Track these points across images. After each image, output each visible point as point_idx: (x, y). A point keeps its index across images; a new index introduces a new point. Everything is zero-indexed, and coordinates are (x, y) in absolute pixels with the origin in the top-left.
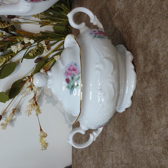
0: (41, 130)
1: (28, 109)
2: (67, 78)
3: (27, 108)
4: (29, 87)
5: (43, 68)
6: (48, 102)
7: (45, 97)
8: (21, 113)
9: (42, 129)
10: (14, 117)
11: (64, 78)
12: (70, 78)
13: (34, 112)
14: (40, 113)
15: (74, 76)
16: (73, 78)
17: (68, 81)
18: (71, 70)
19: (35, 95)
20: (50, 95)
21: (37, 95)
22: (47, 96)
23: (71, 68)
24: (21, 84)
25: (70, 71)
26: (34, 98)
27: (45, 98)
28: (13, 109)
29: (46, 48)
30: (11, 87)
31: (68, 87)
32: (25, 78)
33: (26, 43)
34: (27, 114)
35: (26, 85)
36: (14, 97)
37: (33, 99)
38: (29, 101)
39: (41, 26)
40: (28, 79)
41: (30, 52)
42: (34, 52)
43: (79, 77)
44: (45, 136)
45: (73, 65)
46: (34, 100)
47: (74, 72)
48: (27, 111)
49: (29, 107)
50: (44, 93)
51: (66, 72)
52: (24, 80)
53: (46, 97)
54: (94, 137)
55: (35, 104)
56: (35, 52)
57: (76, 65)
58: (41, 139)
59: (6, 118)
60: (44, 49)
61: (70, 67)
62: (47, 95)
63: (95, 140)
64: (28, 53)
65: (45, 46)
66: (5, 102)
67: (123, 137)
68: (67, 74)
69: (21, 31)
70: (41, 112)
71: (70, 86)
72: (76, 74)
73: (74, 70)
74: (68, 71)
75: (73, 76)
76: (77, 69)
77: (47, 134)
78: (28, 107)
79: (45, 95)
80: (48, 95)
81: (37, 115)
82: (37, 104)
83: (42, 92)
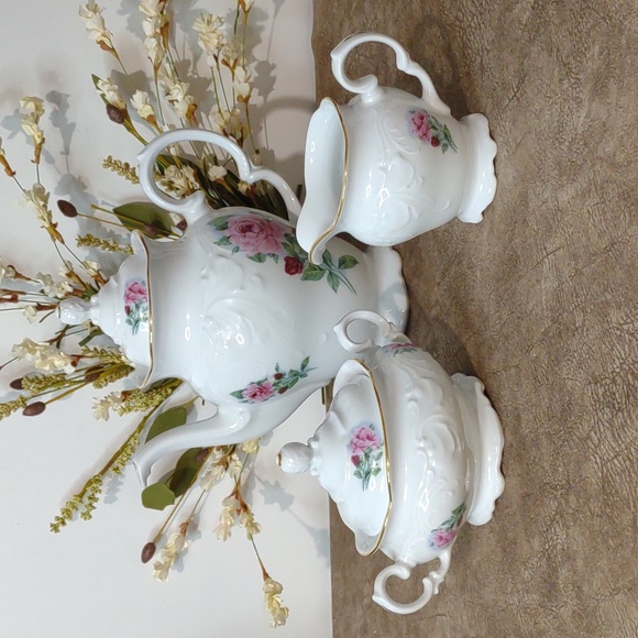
0: (266, 575)
1: (223, 522)
2: (355, 455)
3: (221, 520)
4: (218, 464)
6: (269, 501)
7: (258, 485)
8: (199, 532)
9: (267, 572)
10: (186, 545)
11: (347, 455)
12: (361, 454)
13: (240, 530)
14: (258, 531)
15: (371, 450)
16: (367, 456)
17: (356, 460)
18: (363, 439)
19: (238, 484)
21: (242, 483)
23: (363, 434)
24: (198, 459)
25: (361, 441)
26: (236, 493)
27: (261, 491)
28: (183, 524)
30: (174, 467)
31: (358, 474)
34: (222, 537)
35: (209, 461)
36: (184, 493)
37: (232, 495)
38: (225, 502)
43: (381, 454)
44: (277, 590)
45: (367, 427)
46: (237, 498)
47: (369, 443)
48: (220, 527)
49: (225, 518)
50: (255, 476)
51: (352, 442)
53: (262, 488)
54: (433, 582)
55: (239, 508)
57: (373, 429)
58: (271, 599)
59: (166, 548)
61: (360, 431)
63: (437, 592)
66: (162, 509)
67: (465, 581)
68: (354, 445)
70: (259, 527)
71: (361, 472)
72: (374, 447)
73: (370, 438)
74: (355, 440)
75: (367, 451)
76: (375, 435)
77: (281, 585)
79: (258, 478)
80: (267, 482)
81: (251, 537)
82: (245, 507)
83: (251, 475)
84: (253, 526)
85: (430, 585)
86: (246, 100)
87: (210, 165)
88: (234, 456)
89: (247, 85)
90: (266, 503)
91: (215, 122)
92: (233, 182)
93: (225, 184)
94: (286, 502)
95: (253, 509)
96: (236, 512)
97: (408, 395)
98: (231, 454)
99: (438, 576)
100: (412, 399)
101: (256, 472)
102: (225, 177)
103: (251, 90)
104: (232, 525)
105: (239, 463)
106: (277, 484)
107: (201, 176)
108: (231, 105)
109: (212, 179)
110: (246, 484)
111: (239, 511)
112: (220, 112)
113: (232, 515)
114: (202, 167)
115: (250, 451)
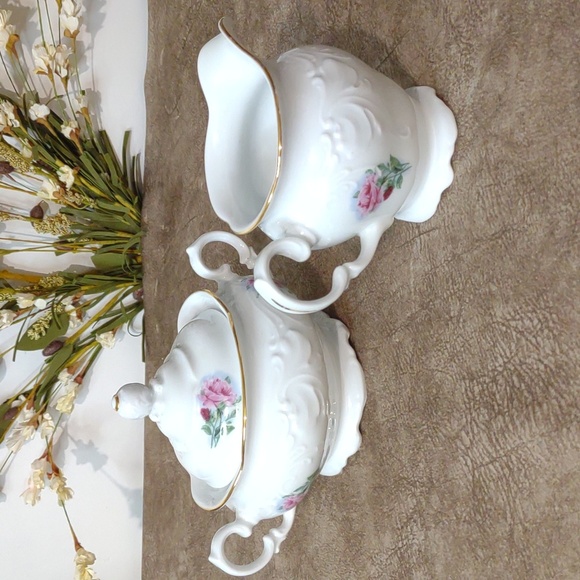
0: (78, 545)
1: (32, 485)
2: (205, 407)
3: (29, 484)
4: (28, 424)
5: (66, 369)
6: (81, 461)
7: (72, 446)
9: (79, 541)
11: (197, 407)
12: (213, 409)
13: (50, 494)
14: (70, 496)
15: (225, 406)
16: (220, 412)
17: (206, 414)
18: (216, 392)
19: (50, 445)
20: (86, 442)
21: (54, 443)
22: (78, 443)
23: (217, 386)
24: (7, 418)
25: (214, 394)
26: (47, 455)
27: (73, 451)
29: (74, 314)
31: (207, 430)
32: (17, 399)
33: (21, 306)
34: (30, 502)
35: (19, 420)
37: (43, 457)
38: (34, 463)
39: (57, 254)
40: (25, 402)
41: (31, 328)
42: (42, 329)
44: (90, 560)
45: (223, 380)
46: (48, 460)
47: (223, 398)
49: (35, 482)
50: (68, 435)
51: (203, 393)
52: (15, 404)
53: (75, 448)
54: (275, 541)
55: (50, 471)
56: (46, 329)
57: (229, 382)
58: (82, 571)
60: (68, 317)
61: (214, 383)
62: (76, 439)
63: (277, 551)
64: (26, 334)
65: (72, 311)
68: (205, 397)
69: (5, 271)
70: (72, 493)
71: (212, 428)
72: (228, 403)
73: (224, 392)
74: (207, 391)
75: (220, 407)
76: (231, 390)
77: (93, 555)
78: (32, 482)
79: (72, 439)
80: (79, 440)
81: (62, 503)
82: (57, 471)
83: (64, 433)
84: (65, 492)
85: (271, 545)
86: (74, 36)
87: (32, 102)
88: (46, 416)
89: (75, 20)
90: (78, 464)
91: (39, 55)
92: (56, 123)
93: (47, 125)
94: (99, 462)
95: (65, 471)
96: (46, 476)
97: (273, 348)
98: (42, 413)
99: (280, 535)
100: (276, 354)
101: (69, 432)
102: (47, 117)
103: (80, 25)
104: (42, 488)
105: (51, 423)
106: (91, 444)
107: (21, 114)
108: (56, 39)
109: (34, 118)
110: (59, 443)
111: (50, 475)
112: (44, 46)
113: (42, 479)
114: (21, 104)
115: (64, 410)
